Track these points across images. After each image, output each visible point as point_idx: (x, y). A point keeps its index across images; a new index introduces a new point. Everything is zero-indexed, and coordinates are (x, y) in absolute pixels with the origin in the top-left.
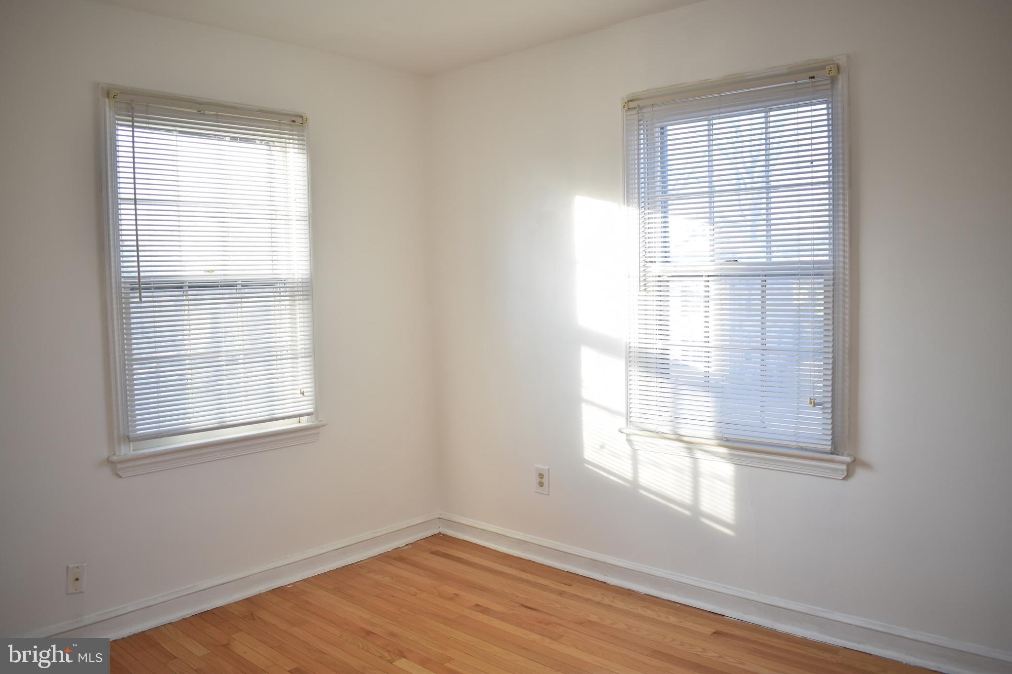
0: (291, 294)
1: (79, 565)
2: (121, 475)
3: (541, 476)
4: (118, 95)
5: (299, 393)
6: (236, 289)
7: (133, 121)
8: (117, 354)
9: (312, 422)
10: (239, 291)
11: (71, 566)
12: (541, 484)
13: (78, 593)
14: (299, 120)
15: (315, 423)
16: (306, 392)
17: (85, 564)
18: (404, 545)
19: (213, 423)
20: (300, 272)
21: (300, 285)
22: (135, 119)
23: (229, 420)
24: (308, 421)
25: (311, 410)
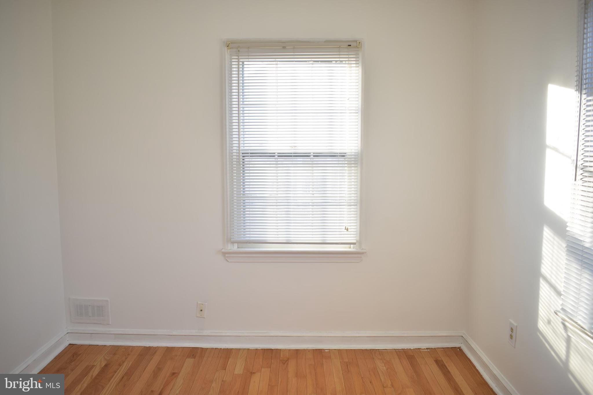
0: (349, 162)
1: (204, 303)
2: (228, 260)
3: (512, 330)
4: (230, 45)
5: (344, 228)
6: (310, 158)
7: (238, 59)
8: (228, 193)
9: (357, 249)
10: (312, 160)
11: (198, 302)
12: (511, 337)
13: (201, 317)
14: (353, 44)
15: (359, 250)
16: (350, 229)
17: (207, 303)
18: (425, 348)
19: (283, 240)
20: (354, 148)
21: (353, 157)
22: (240, 57)
23: (293, 240)
24: (354, 248)
25: (355, 241)
